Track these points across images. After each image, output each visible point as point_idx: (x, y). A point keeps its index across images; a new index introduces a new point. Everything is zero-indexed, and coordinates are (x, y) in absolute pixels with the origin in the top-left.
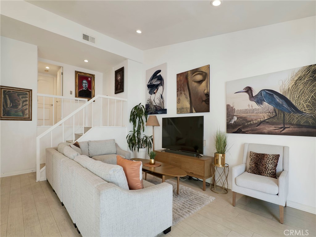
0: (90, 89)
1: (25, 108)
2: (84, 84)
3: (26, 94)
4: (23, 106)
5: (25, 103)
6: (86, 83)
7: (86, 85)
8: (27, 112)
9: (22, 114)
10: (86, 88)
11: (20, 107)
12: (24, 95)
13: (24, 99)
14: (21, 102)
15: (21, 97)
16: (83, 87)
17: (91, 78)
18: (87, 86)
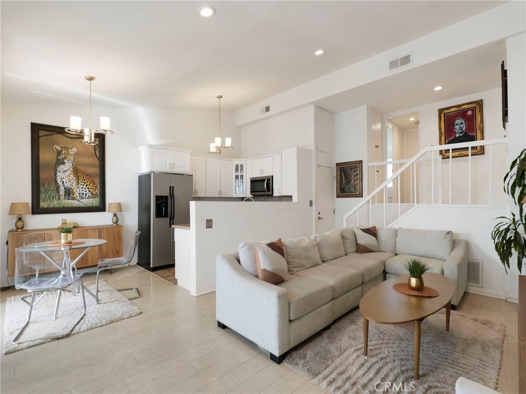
0: (473, 131)
1: (356, 183)
2: (457, 127)
3: (357, 167)
4: (355, 181)
5: (356, 178)
6: (462, 123)
7: (462, 126)
8: (358, 187)
9: (353, 191)
10: (461, 133)
11: (352, 182)
12: (355, 168)
13: (355, 173)
14: (353, 177)
15: (352, 171)
16: (455, 133)
17: (472, 110)
18: (464, 129)
